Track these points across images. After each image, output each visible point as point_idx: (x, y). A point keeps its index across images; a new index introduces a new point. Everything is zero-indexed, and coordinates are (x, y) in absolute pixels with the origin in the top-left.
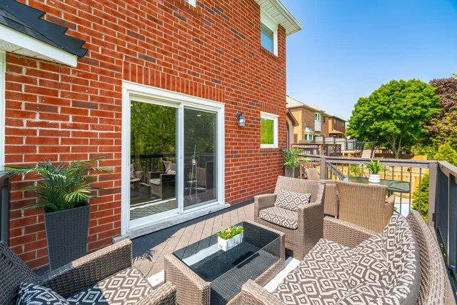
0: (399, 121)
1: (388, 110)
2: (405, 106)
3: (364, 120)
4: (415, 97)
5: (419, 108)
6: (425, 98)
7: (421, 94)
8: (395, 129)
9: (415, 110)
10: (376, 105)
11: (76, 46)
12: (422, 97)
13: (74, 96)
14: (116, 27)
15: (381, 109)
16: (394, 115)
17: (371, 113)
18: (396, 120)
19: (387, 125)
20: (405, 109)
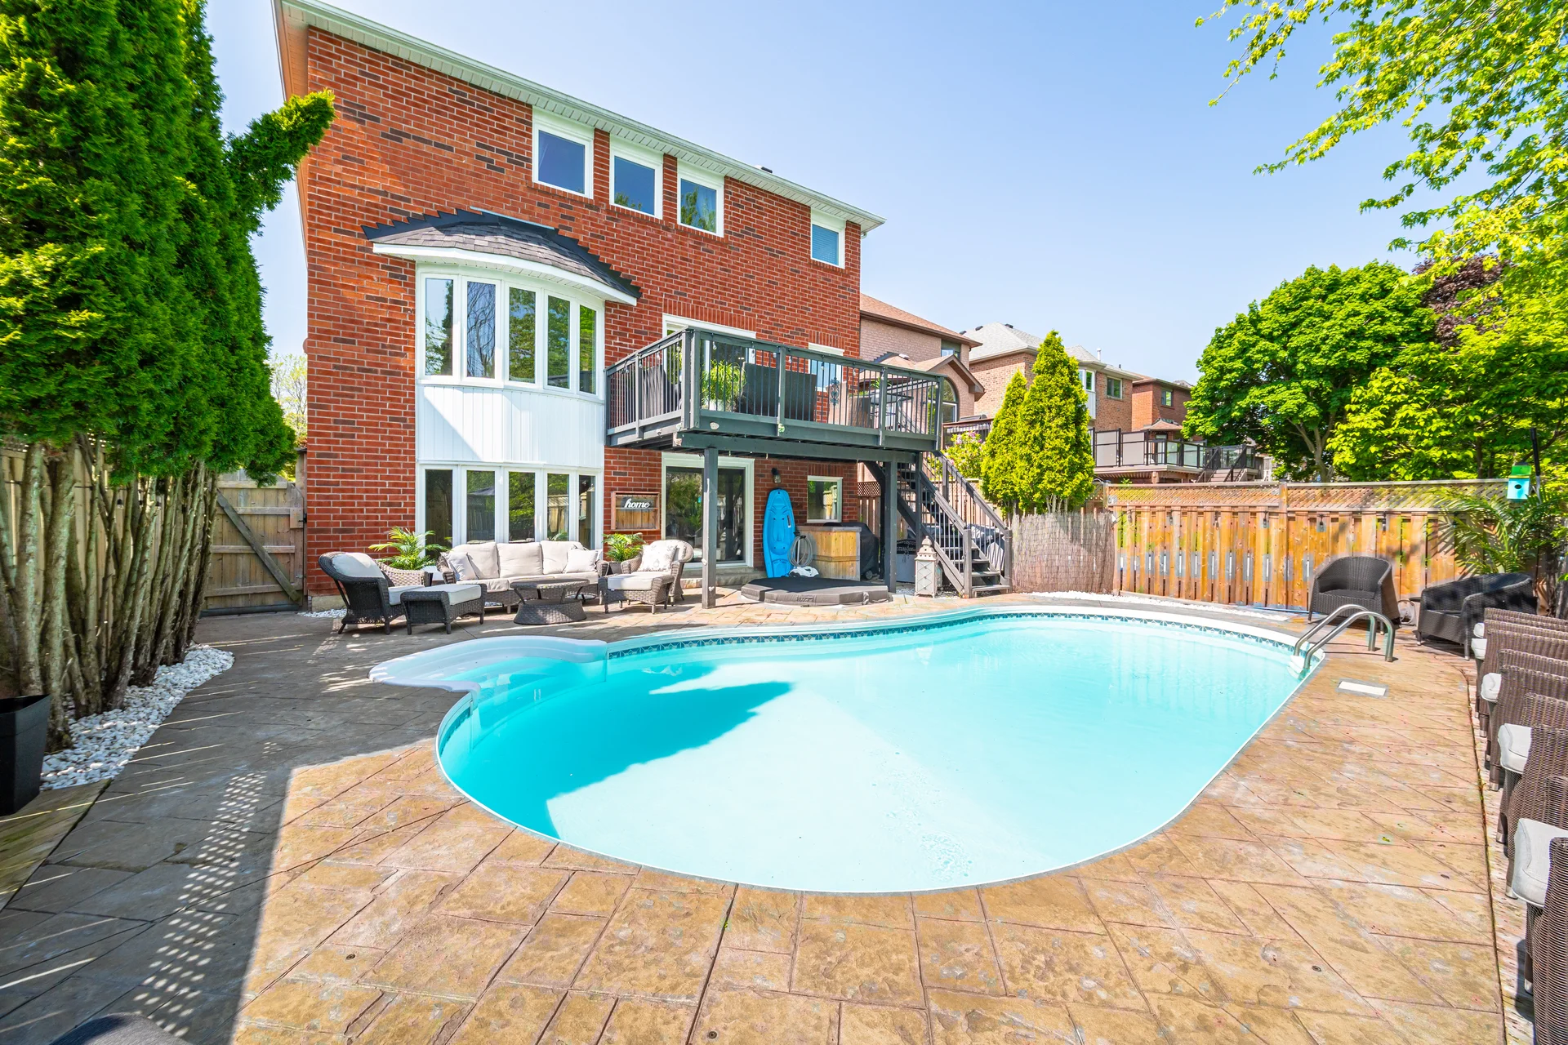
0: (1313, 384)
1: (1283, 354)
2: (1324, 340)
3: (1223, 384)
4: (1356, 314)
5: (1369, 343)
6: (1388, 314)
7: (1378, 305)
8: (1301, 407)
9: (1354, 349)
10: (1253, 339)
11: (635, 291)
12: (1381, 314)
13: (635, 326)
14: (658, 273)
15: (1264, 352)
16: (1300, 366)
17: (1238, 364)
18: (1305, 382)
19: (1279, 397)
20: (1324, 348)
